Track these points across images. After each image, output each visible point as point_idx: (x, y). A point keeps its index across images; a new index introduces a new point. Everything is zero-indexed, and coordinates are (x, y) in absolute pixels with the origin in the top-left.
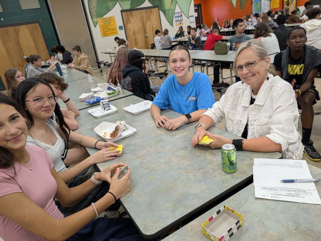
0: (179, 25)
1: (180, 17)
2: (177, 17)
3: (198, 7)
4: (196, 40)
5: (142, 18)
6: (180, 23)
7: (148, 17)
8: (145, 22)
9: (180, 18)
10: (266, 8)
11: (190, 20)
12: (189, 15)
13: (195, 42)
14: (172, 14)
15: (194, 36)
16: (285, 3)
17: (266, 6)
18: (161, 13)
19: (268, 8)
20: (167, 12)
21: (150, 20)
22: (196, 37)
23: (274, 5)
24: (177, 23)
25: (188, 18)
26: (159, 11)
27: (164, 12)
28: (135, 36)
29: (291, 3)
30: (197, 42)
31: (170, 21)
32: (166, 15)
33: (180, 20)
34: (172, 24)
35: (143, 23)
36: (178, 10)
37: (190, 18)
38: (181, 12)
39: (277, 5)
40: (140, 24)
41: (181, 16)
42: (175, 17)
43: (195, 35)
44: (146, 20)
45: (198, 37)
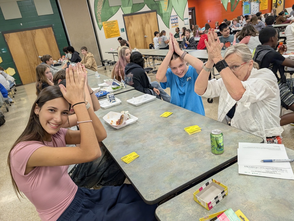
0: (174, 27)
1: (175, 19)
2: (173, 20)
3: (192, 10)
4: (190, 40)
5: (142, 21)
6: (176, 25)
7: (147, 20)
8: (144, 25)
9: (175, 21)
10: (255, 10)
11: (185, 22)
12: (184, 18)
13: (189, 42)
14: (169, 17)
15: (188, 36)
16: (273, 5)
17: (255, 8)
18: (159, 16)
19: (257, 10)
20: (164, 16)
21: (148, 23)
22: (190, 38)
23: (263, 7)
24: (173, 25)
25: (183, 21)
26: (157, 15)
27: (161, 15)
28: (135, 37)
29: (279, 5)
30: (190, 42)
31: (167, 24)
32: (163, 18)
33: (176, 23)
34: (168, 26)
35: (142, 25)
36: (173, 13)
37: (184, 20)
38: (177, 15)
39: (266, 7)
40: (140, 27)
41: (177, 18)
42: (171, 20)
43: (190, 35)
44: (145, 23)
45: (191, 38)
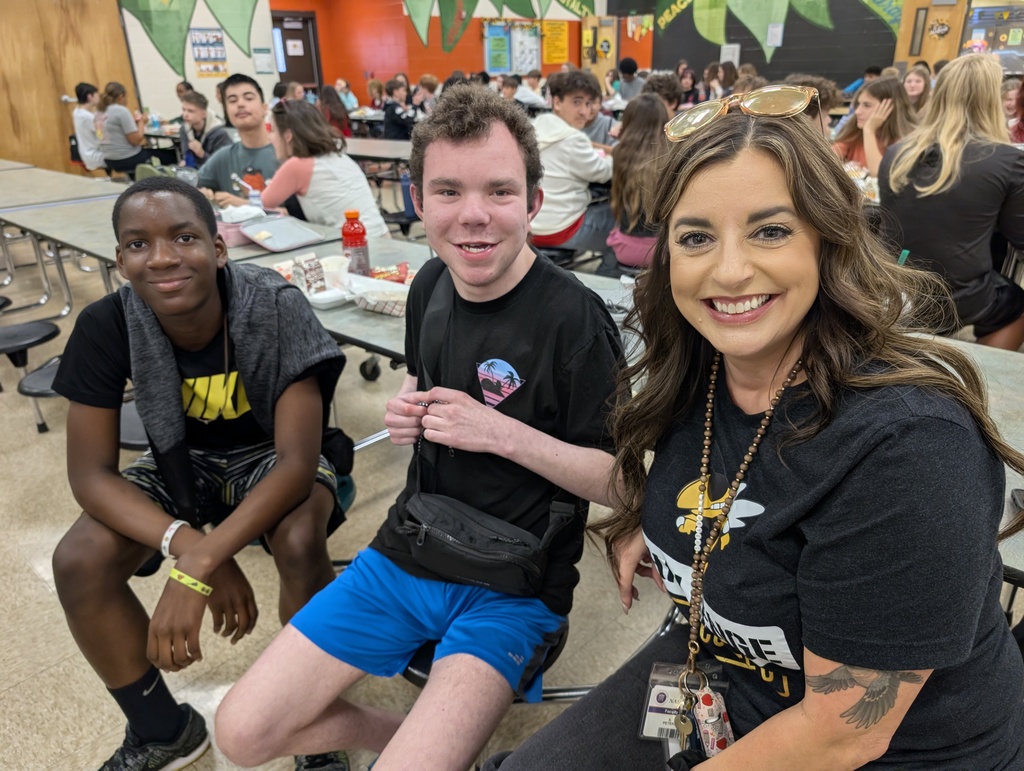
0: (209, 75)
1: (213, 45)
2: (203, 45)
3: (305, 22)
5: (43, 28)
6: (216, 69)
7: (72, 27)
8: (56, 46)
9: (213, 52)
10: (527, 61)
11: (258, 63)
12: (253, 46)
13: (205, 147)
14: (181, 30)
17: (527, 52)
18: (131, 21)
19: (535, 62)
20: (156, 21)
21: (79, 41)
22: (208, 130)
23: (555, 55)
24: (204, 66)
25: (249, 56)
26: (121, 13)
27: (145, 18)
29: (603, 55)
31: (173, 57)
32: (151, 30)
33: (216, 59)
34: (179, 69)
35: (47, 48)
36: (202, 18)
37: (254, 55)
38: (218, 30)
39: (561, 55)
40: (33, 53)
41: (219, 42)
42: (194, 45)
43: (205, 120)
44: (63, 37)
